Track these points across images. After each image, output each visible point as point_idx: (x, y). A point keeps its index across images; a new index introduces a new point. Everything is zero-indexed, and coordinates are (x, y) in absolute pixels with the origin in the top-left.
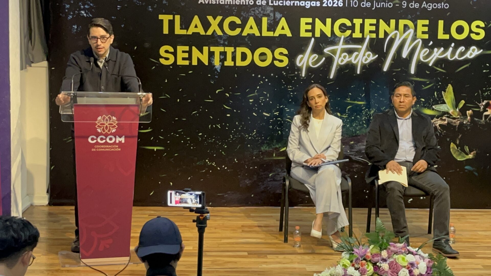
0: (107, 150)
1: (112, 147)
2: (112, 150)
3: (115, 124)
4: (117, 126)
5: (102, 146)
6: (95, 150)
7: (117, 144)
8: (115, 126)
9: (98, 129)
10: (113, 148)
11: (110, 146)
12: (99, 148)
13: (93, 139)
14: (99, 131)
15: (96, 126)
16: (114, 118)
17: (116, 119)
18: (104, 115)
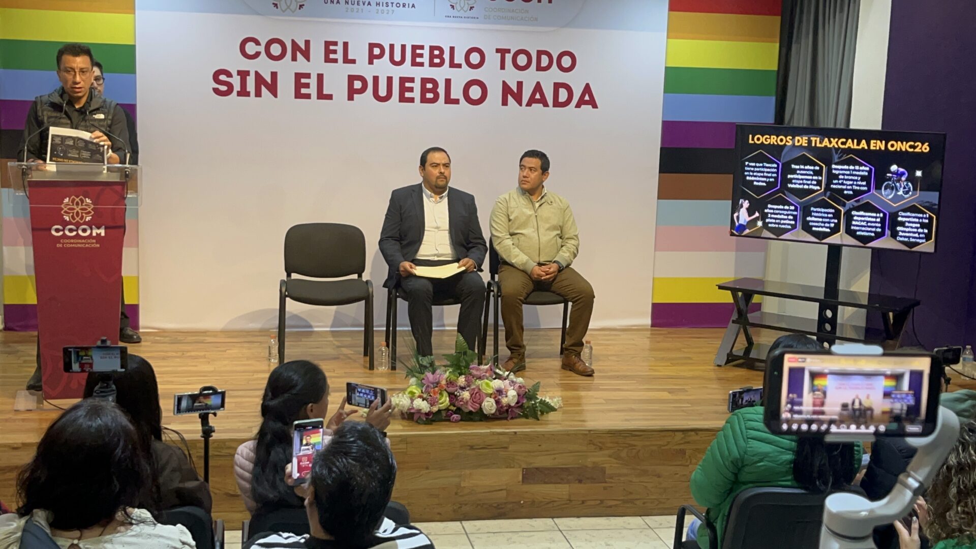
0: (79, 245)
1: (86, 242)
2: (87, 245)
3: (89, 210)
4: (93, 213)
6: (61, 245)
7: (94, 238)
8: (89, 212)
9: (65, 215)
11: (83, 241)
12: (67, 243)
13: (57, 230)
14: (67, 218)
15: (62, 212)
16: (88, 201)
17: (91, 202)
18: (73, 197)
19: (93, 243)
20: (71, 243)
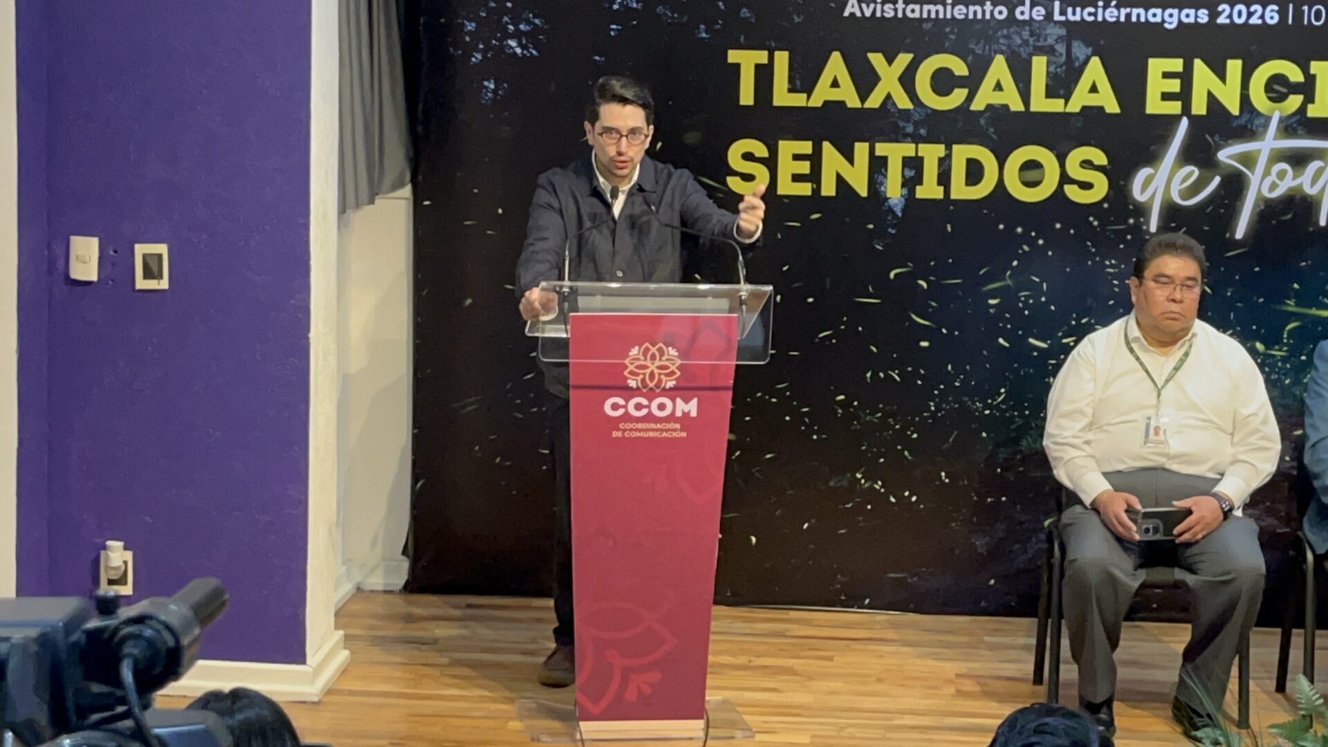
0: (651, 434)
1: (664, 428)
2: (664, 434)
3: (673, 368)
4: (679, 373)
5: (640, 426)
6: (619, 434)
7: (677, 420)
8: (673, 373)
9: (630, 379)
10: (667, 431)
11: (659, 426)
12: (631, 430)
13: (615, 407)
14: (632, 383)
15: (626, 373)
16: (672, 352)
17: (677, 354)
18: (647, 345)
19: (675, 430)
20: (640, 430)
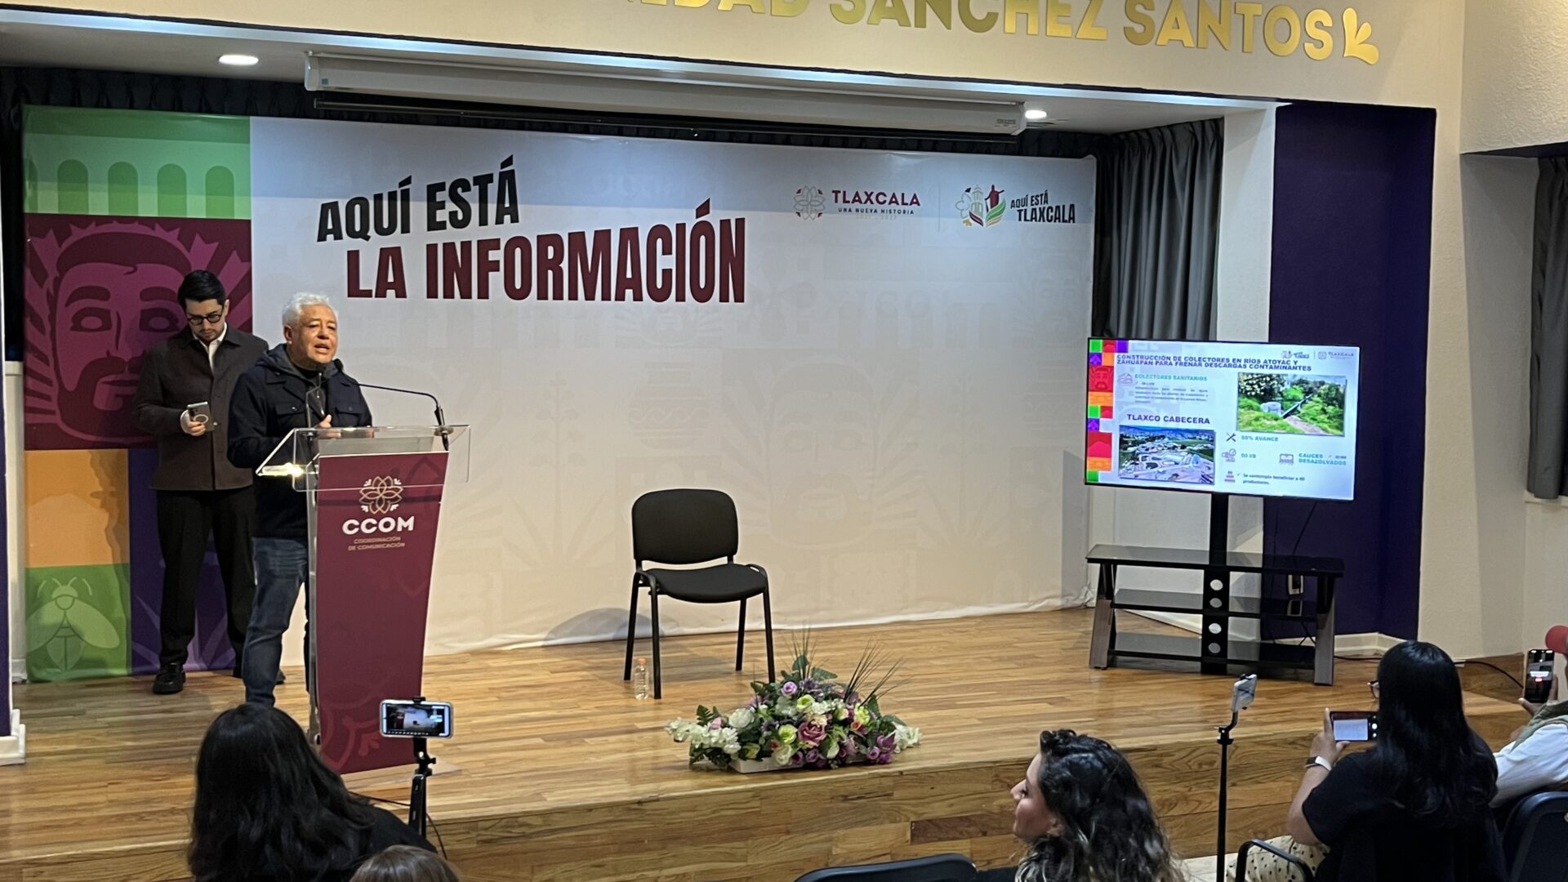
0: (378, 546)
1: (388, 541)
2: (388, 546)
3: (396, 494)
4: (401, 498)
5: (369, 541)
6: (353, 548)
7: (398, 534)
8: (396, 498)
9: (363, 505)
10: (390, 543)
11: (384, 540)
12: (362, 544)
13: (351, 527)
14: (365, 508)
15: (360, 501)
16: (397, 482)
17: (400, 483)
18: (378, 478)
19: (396, 542)
20: (369, 544)
